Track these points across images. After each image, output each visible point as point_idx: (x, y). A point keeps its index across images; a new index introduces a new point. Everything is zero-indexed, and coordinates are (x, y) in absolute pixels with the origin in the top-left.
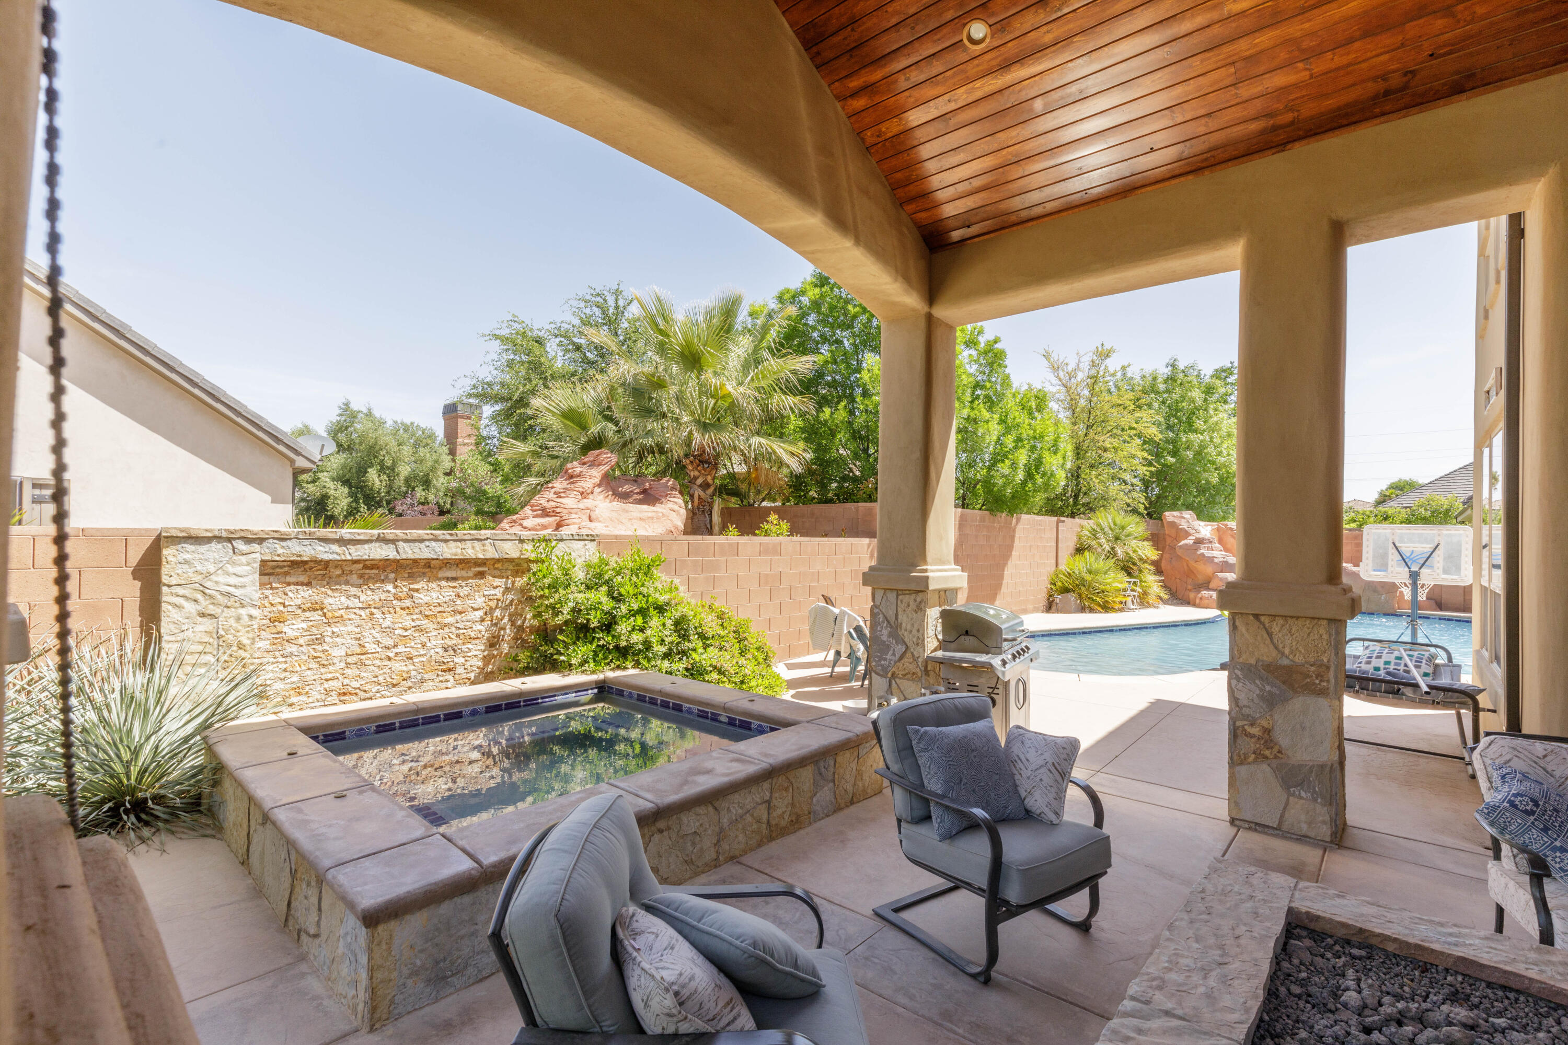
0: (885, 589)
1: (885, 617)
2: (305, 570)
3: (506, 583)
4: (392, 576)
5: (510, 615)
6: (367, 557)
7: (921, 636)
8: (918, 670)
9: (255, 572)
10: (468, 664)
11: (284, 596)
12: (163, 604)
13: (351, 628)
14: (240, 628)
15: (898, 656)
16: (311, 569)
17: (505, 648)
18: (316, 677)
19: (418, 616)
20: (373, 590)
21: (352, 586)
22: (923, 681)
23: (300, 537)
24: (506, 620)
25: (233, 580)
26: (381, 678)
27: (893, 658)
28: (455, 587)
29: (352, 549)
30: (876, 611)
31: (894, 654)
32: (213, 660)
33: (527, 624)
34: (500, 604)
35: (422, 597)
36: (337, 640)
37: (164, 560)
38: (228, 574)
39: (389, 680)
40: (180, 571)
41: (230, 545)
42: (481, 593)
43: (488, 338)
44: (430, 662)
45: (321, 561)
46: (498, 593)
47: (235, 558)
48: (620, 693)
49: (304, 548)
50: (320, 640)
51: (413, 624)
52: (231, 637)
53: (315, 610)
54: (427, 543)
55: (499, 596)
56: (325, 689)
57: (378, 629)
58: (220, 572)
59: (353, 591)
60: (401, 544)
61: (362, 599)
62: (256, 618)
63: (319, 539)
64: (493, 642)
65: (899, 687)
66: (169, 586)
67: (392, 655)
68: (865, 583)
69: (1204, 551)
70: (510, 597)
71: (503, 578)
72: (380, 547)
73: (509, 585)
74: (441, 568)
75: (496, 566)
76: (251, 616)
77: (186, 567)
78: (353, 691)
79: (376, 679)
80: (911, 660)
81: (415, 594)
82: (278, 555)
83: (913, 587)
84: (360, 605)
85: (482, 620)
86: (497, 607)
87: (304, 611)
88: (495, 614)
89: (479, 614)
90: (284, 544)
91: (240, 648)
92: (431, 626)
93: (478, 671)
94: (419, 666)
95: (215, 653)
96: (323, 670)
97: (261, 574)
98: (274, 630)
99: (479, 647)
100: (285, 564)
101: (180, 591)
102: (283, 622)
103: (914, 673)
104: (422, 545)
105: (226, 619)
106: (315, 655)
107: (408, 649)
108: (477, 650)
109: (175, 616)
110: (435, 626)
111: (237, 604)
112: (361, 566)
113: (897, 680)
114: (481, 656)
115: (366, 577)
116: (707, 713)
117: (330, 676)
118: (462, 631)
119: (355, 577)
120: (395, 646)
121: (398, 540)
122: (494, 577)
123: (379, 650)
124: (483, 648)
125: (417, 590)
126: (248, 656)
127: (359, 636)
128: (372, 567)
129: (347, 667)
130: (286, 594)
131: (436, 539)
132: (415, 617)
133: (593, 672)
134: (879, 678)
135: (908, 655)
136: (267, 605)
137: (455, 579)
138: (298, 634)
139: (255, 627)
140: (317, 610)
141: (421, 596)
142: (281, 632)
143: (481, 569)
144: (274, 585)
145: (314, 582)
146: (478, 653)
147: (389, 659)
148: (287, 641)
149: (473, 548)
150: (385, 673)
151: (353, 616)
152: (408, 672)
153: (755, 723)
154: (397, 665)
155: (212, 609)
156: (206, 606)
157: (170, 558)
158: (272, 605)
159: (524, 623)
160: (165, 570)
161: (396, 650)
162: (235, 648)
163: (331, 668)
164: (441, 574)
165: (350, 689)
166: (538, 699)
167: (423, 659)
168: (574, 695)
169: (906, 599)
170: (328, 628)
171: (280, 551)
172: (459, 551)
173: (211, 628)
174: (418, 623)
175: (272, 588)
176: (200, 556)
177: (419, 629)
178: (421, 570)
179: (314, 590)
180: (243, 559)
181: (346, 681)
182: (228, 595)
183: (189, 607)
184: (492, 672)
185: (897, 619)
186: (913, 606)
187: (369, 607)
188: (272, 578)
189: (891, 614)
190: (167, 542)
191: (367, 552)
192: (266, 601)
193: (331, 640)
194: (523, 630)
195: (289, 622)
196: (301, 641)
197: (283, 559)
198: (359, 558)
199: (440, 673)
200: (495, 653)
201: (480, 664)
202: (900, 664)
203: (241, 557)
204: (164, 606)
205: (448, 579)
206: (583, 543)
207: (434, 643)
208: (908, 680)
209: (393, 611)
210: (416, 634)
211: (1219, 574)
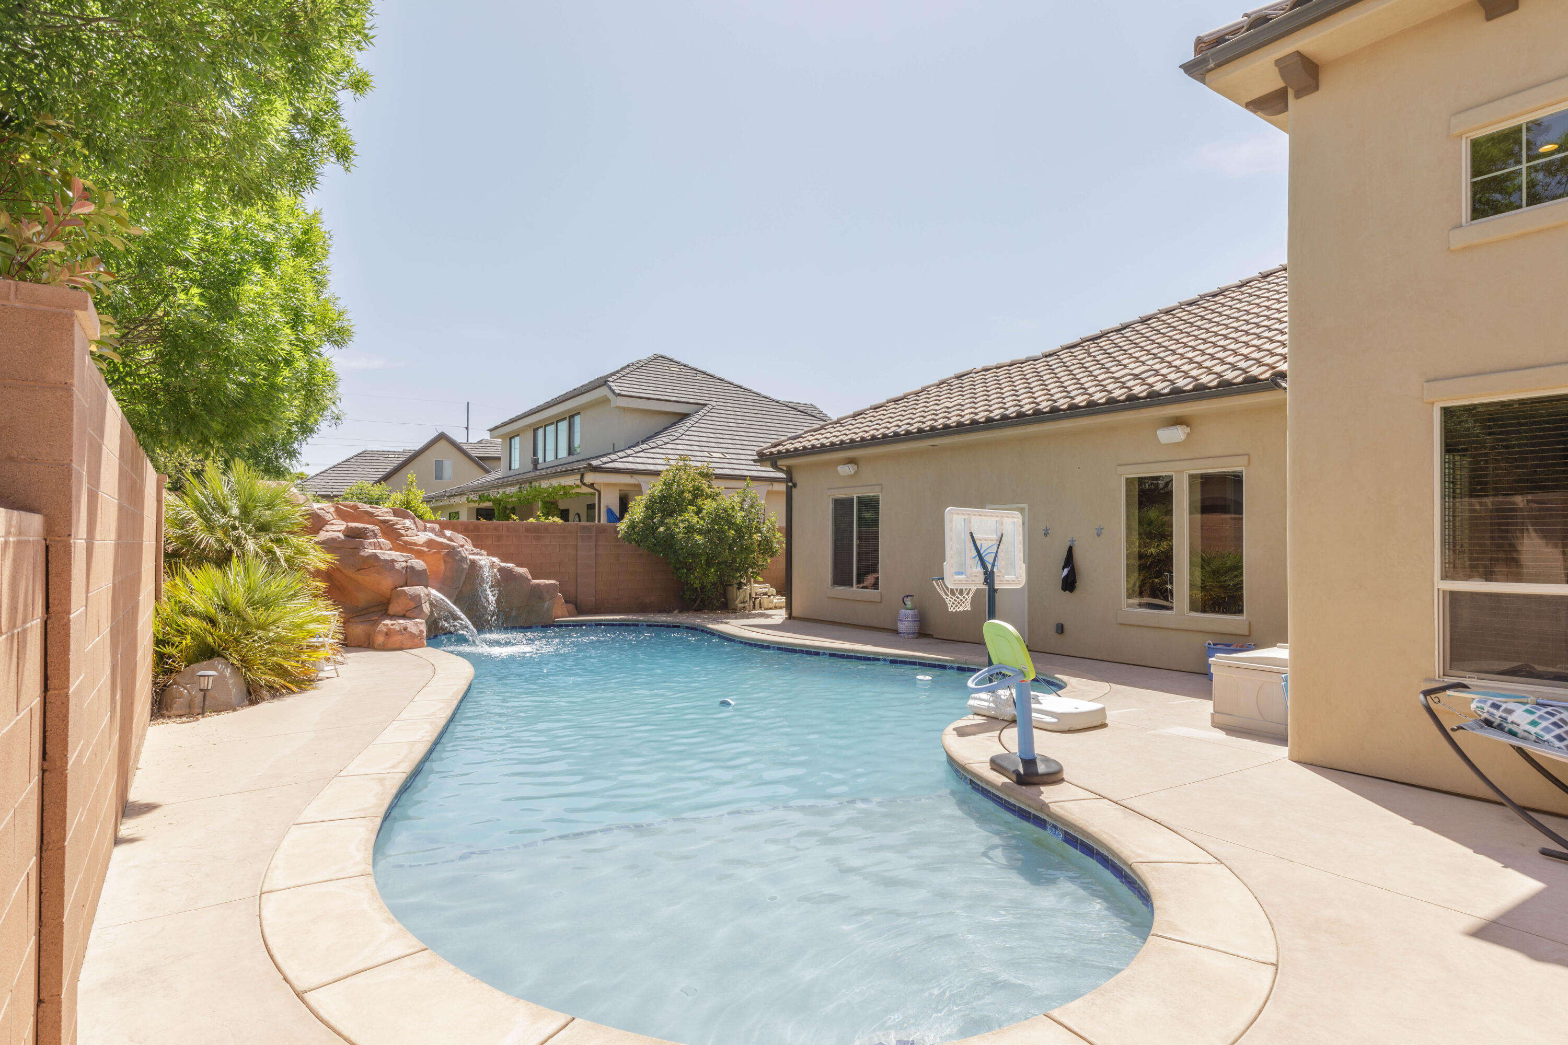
69: (370, 549)
211: (405, 588)
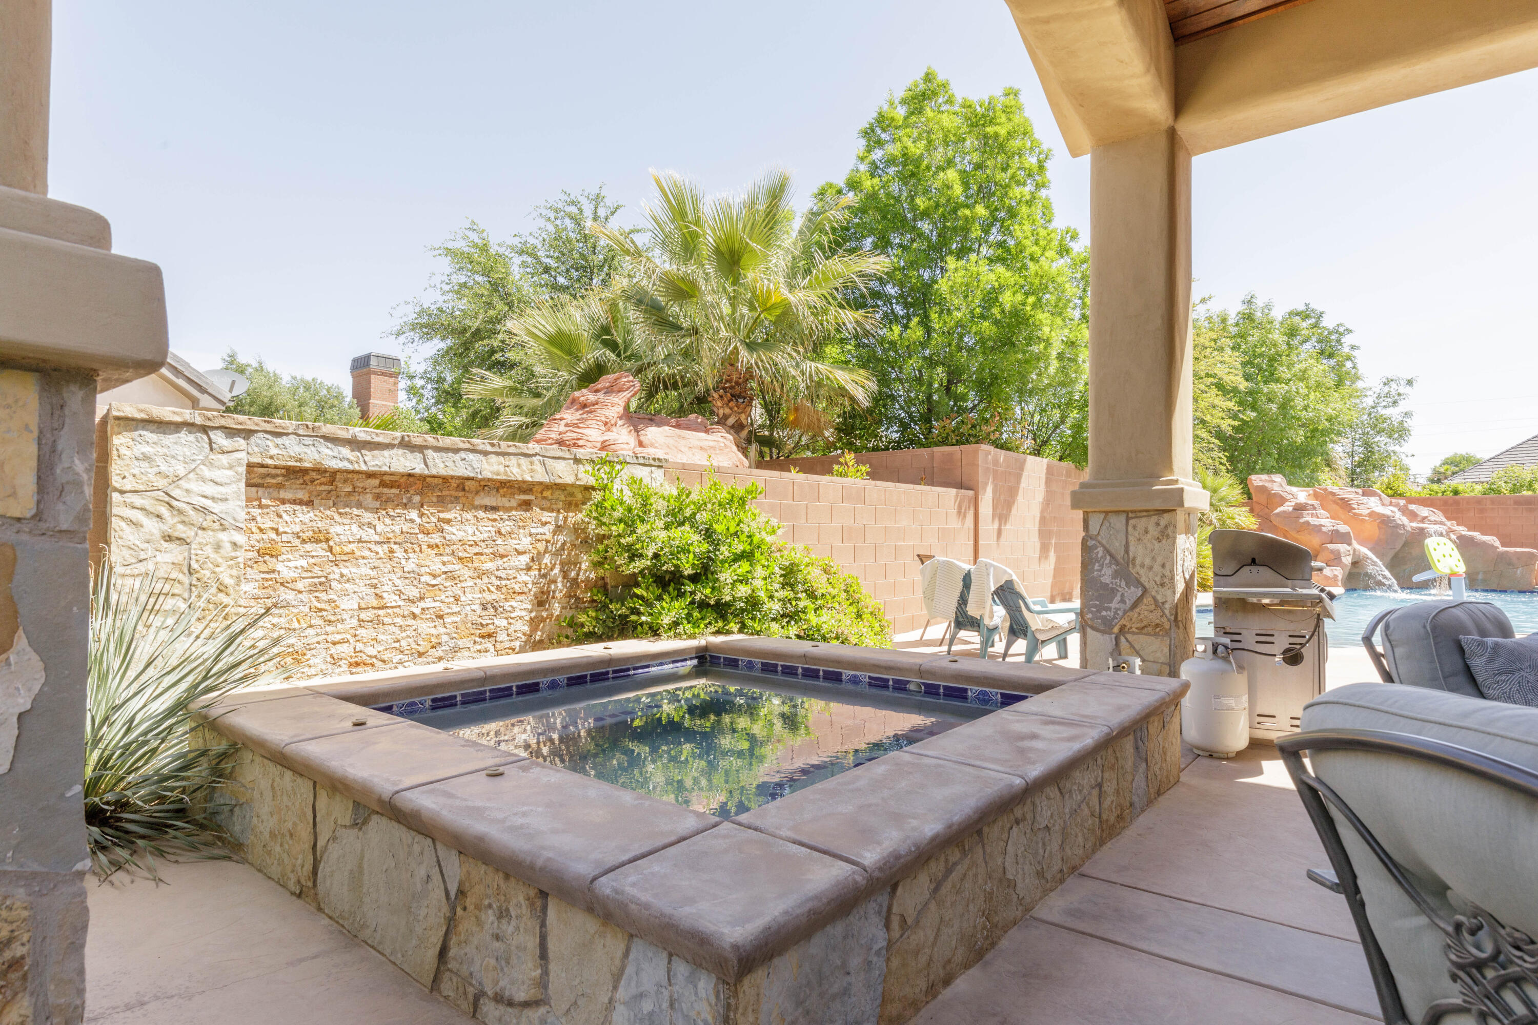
0: (1107, 513)
1: (1107, 551)
2: (305, 483)
3: (557, 519)
4: (417, 499)
5: (562, 564)
6: (385, 469)
7: (1167, 573)
8: (1164, 620)
9: (239, 480)
10: (512, 628)
11: (277, 519)
12: (113, 519)
13: (365, 570)
14: (220, 560)
15: (1129, 604)
16: (312, 481)
17: (557, 608)
18: (320, 638)
19: (450, 558)
20: (392, 518)
21: (366, 509)
22: (1173, 635)
23: (301, 432)
24: (556, 571)
25: (210, 490)
26: (404, 643)
27: (1122, 606)
28: (494, 520)
29: (368, 455)
30: (1091, 543)
31: (1123, 601)
32: (183, 606)
33: (582, 577)
34: (550, 548)
35: (454, 532)
36: (347, 585)
37: (115, 452)
38: (203, 480)
39: (414, 646)
40: (136, 471)
41: (205, 437)
42: (527, 531)
43: (436, 253)
44: (465, 623)
45: (325, 471)
46: (548, 530)
47: (212, 456)
48: (733, 663)
49: (306, 450)
50: (324, 585)
51: (444, 569)
52: (207, 573)
53: (318, 541)
54: (463, 454)
55: (549, 536)
56: (332, 656)
57: (399, 573)
58: (192, 475)
59: (368, 517)
60: (430, 453)
61: (379, 529)
62: (241, 547)
63: (326, 438)
64: (541, 601)
65: (1132, 646)
66: (122, 492)
67: (417, 611)
68: (1075, 505)
69: (1307, 517)
70: (561, 538)
71: (552, 511)
72: (404, 455)
73: (561, 523)
74: (477, 493)
75: (545, 494)
76: (235, 544)
77: (144, 464)
78: (369, 661)
79: (397, 645)
80: (1153, 607)
81: (446, 527)
82: (271, 457)
83: (1158, 505)
84: (377, 538)
85: (529, 568)
86: (545, 552)
87: (304, 541)
88: (545, 561)
89: (525, 559)
90: (279, 441)
91: (220, 590)
92: (466, 573)
93: (524, 638)
94: (451, 628)
95: (186, 595)
96: (329, 629)
97: (249, 485)
98: (264, 568)
99: (525, 606)
100: (278, 472)
101: (137, 500)
102: (276, 557)
103: (1157, 625)
104: (457, 457)
105: (202, 546)
106: (319, 606)
107: (437, 604)
108: (522, 608)
109: (131, 538)
110: (471, 573)
111: (216, 526)
112: (376, 482)
113: (1129, 636)
114: (527, 618)
115: (384, 498)
116: (888, 680)
117: (338, 637)
118: (504, 582)
119: (369, 497)
120: (422, 598)
121: (427, 447)
122: (542, 509)
123: (401, 603)
124: (530, 607)
125: (448, 522)
126: (232, 603)
127: (375, 581)
128: (392, 485)
129: (361, 626)
130: (280, 516)
131: (473, 451)
132: (445, 559)
133: (692, 636)
134: (1098, 635)
135: (1147, 600)
136: (254, 529)
137: (494, 509)
138: (296, 575)
139: (241, 560)
140: (321, 541)
141: (454, 530)
142: (273, 571)
143: (527, 497)
144: (264, 501)
145: (316, 502)
146: (523, 613)
147: (414, 616)
148: (282, 584)
149: (519, 465)
150: (408, 637)
151: (367, 553)
152: (437, 636)
153: (973, 690)
154: (424, 626)
155: (181, 531)
156: (174, 525)
157: (123, 451)
158: (261, 530)
159: (578, 575)
160: (115, 468)
161: (422, 604)
162: (213, 590)
163: (340, 626)
164: (478, 501)
165: (364, 657)
166: (628, 670)
167: (456, 619)
168: (670, 666)
169: (1142, 523)
170: (335, 569)
171: (274, 451)
172: (502, 469)
173: (179, 559)
174: (450, 567)
175: (260, 506)
176: (165, 450)
177: (451, 576)
178: (453, 493)
179: (317, 512)
180: (224, 459)
181: (359, 646)
182: (204, 510)
183: (151, 526)
184: (541, 641)
185: (1127, 551)
186: (1154, 532)
187: (388, 541)
188: (261, 491)
189: (1117, 546)
190: (119, 425)
191: (387, 461)
192: (253, 524)
193: (339, 586)
194: (578, 585)
195: (284, 557)
196: (300, 585)
197: (277, 463)
198: (377, 469)
199: (478, 639)
200: (544, 614)
201: (526, 628)
202: (1134, 614)
203: (220, 456)
204: (115, 523)
205: (487, 508)
206: (648, 469)
207: (470, 596)
208: (1148, 634)
209: (418, 549)
210: (448, 584)
211: (1329, 546)
